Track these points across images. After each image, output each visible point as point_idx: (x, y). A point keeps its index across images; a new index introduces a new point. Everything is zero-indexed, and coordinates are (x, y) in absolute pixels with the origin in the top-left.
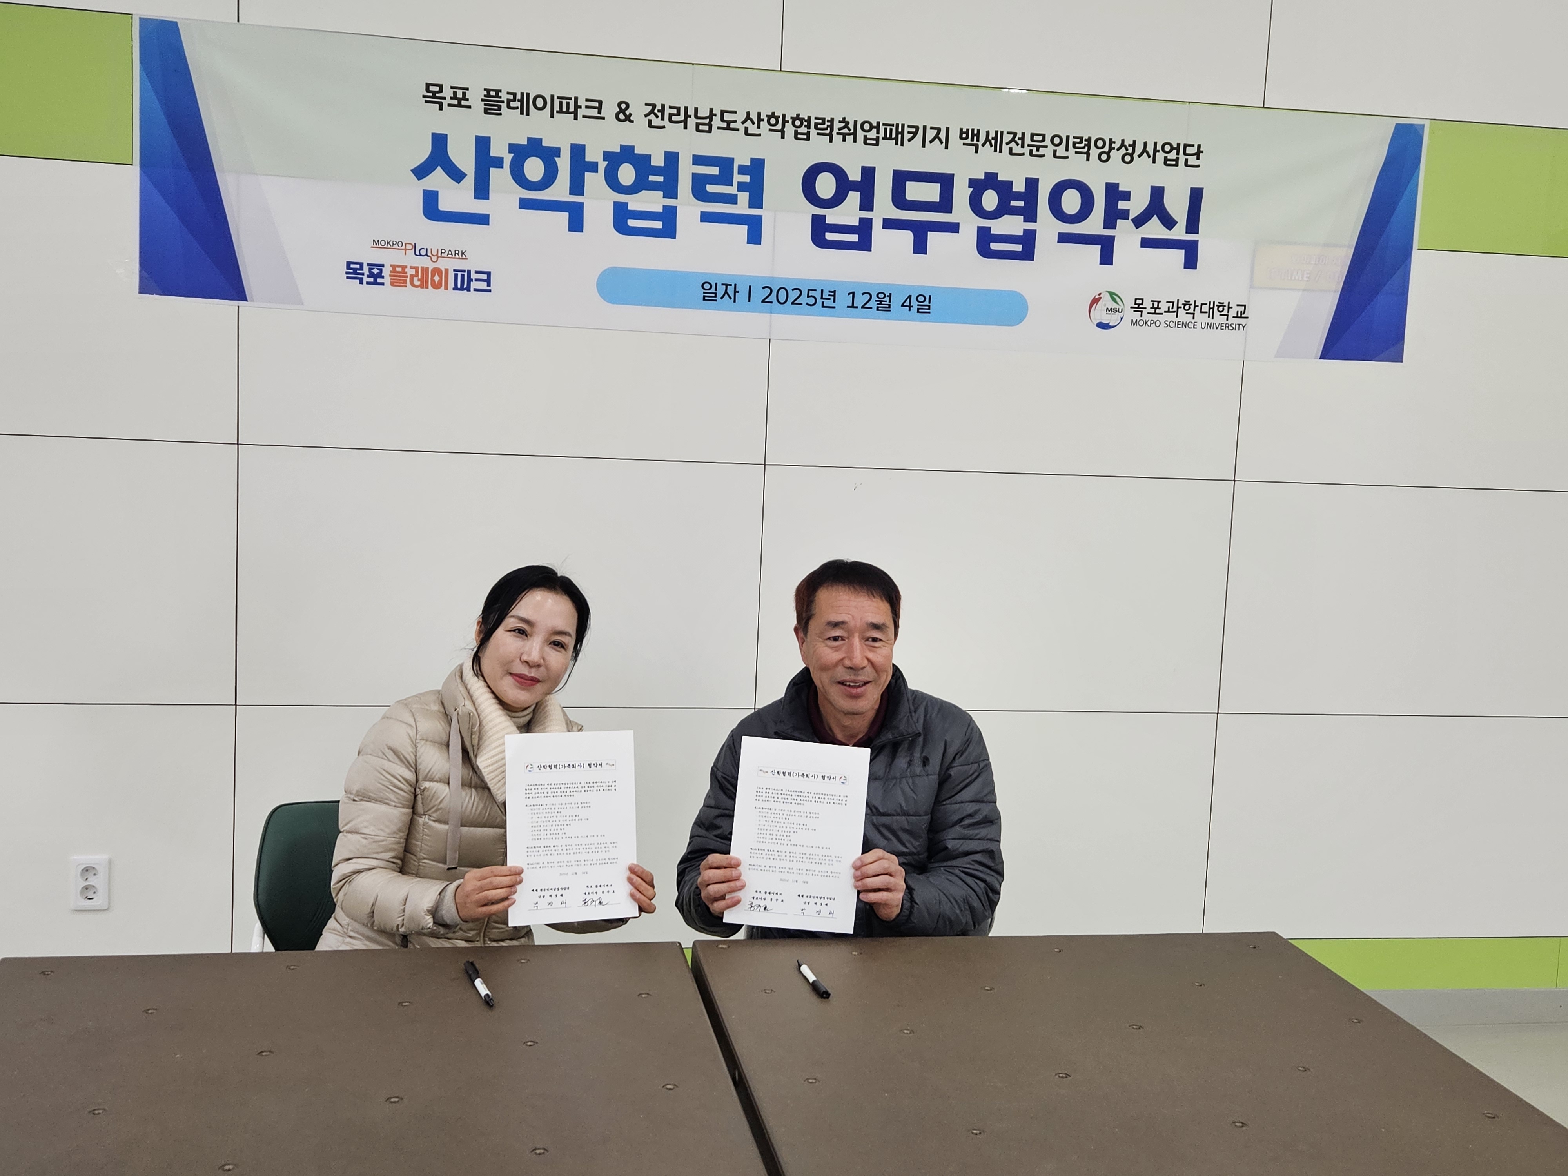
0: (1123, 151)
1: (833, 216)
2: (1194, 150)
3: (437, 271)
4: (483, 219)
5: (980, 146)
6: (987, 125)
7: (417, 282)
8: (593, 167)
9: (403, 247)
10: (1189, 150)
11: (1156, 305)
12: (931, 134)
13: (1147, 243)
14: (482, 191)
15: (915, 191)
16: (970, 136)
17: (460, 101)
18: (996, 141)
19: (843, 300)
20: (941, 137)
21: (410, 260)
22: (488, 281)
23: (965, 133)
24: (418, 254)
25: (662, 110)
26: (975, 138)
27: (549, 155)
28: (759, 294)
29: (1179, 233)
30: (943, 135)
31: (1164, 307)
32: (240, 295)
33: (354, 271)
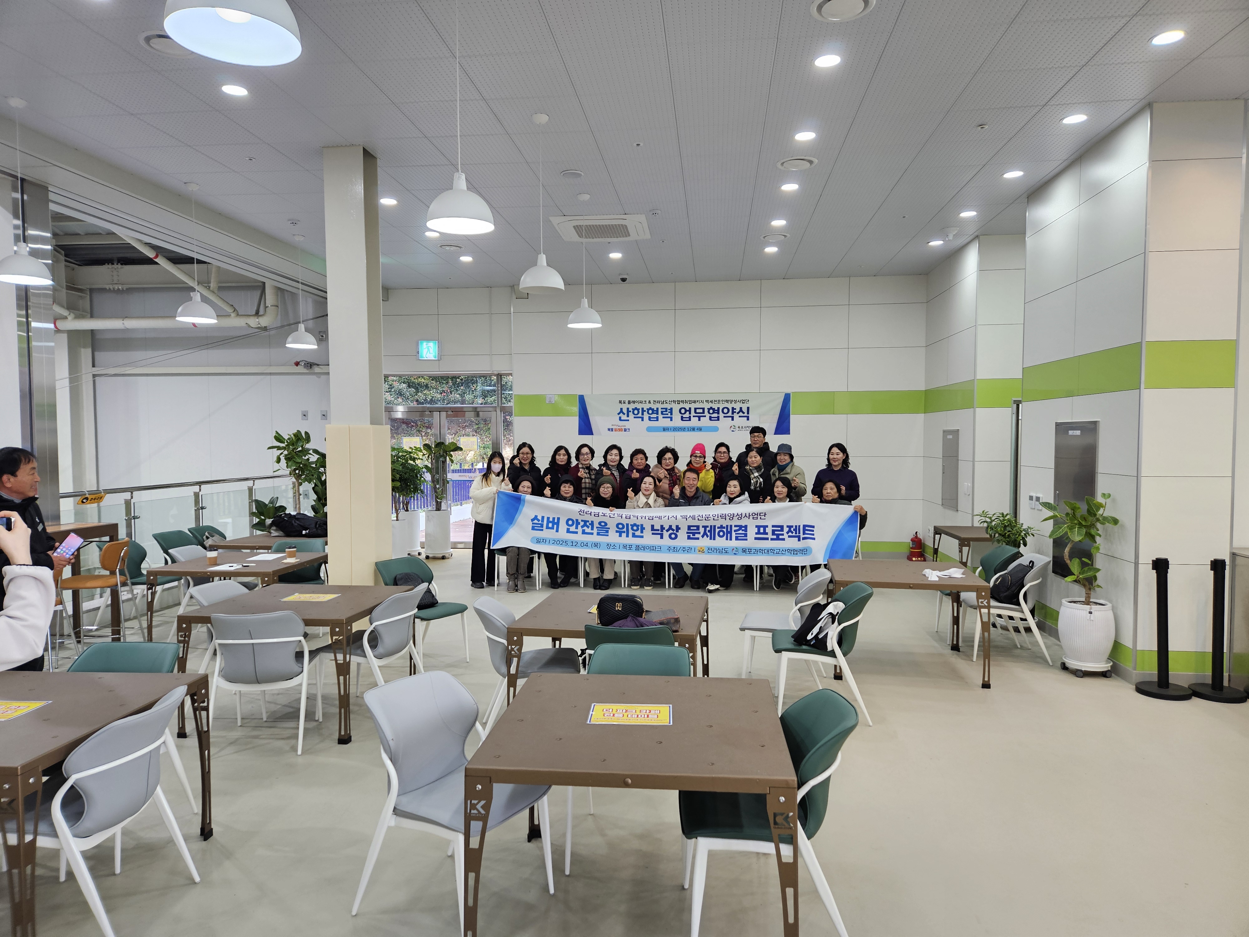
0: (734, 402)
1: (684, 416)
2: (749, 400)
4: (628, 420)
5: (709, 403)
6: (710, 399)
8: (645, 411)
9: (616, 425)
10: (746, 401)
12: (700, 401)
14: (628, 416)
15: (698, 411)
17: (624, 403)
18: (711, 402)
19: (687, 429)
23: (707, 401)
24: (619, 426)
25: (657, 401)
27: (638, 410)
28: (672, 429)
29: (746, 414)
30: (702, 401)
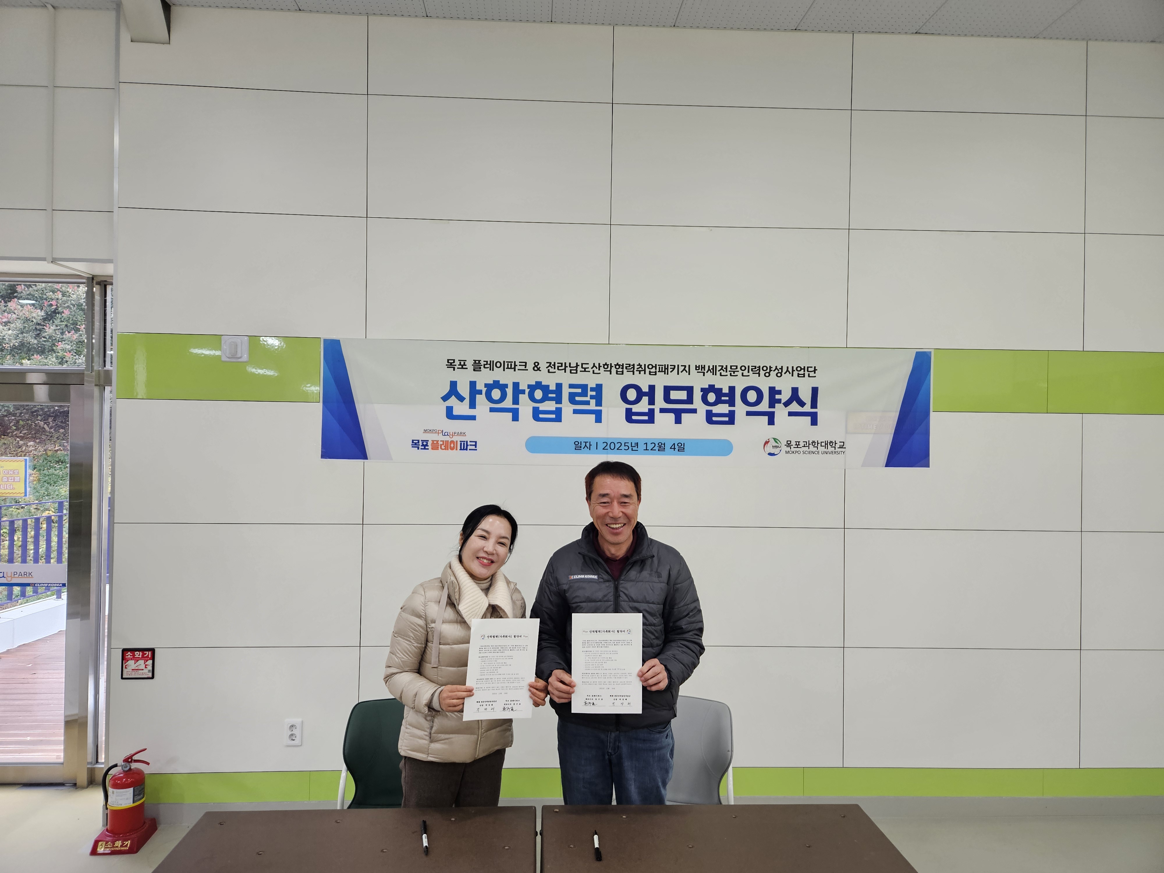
0: (777, 371)
1: (635, 408)
2: (813, 369)
3: (452, 442)
4: (473, 418)
5: (706, 373)
6: (708, 363)
7: (443, 447)
8: (523, 392)
9: (437, 432)
10: (810, 369)
11: (798, 443)
12: (681, 368)
13: (791, 414)
14: (473, 405)
15: (674, 395)
16: (700, 369)
17: (463, 366)
18: (713, 370)
19: (642, 447)
20: (686, 369)
21: (440, 438)
22: (476, 446)
23: (698, 367)
24: (444, 434)
25: (554, 365)
26: (703, 369)
27: (503, 388)
28: (601, 446)
29: (807, 408)
30: (687, 369)
31: (802, 444)
32: (365, 457)
33: (415, 444)
